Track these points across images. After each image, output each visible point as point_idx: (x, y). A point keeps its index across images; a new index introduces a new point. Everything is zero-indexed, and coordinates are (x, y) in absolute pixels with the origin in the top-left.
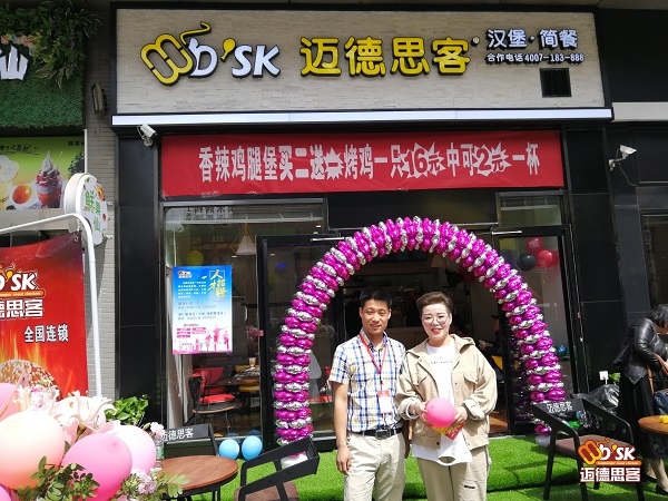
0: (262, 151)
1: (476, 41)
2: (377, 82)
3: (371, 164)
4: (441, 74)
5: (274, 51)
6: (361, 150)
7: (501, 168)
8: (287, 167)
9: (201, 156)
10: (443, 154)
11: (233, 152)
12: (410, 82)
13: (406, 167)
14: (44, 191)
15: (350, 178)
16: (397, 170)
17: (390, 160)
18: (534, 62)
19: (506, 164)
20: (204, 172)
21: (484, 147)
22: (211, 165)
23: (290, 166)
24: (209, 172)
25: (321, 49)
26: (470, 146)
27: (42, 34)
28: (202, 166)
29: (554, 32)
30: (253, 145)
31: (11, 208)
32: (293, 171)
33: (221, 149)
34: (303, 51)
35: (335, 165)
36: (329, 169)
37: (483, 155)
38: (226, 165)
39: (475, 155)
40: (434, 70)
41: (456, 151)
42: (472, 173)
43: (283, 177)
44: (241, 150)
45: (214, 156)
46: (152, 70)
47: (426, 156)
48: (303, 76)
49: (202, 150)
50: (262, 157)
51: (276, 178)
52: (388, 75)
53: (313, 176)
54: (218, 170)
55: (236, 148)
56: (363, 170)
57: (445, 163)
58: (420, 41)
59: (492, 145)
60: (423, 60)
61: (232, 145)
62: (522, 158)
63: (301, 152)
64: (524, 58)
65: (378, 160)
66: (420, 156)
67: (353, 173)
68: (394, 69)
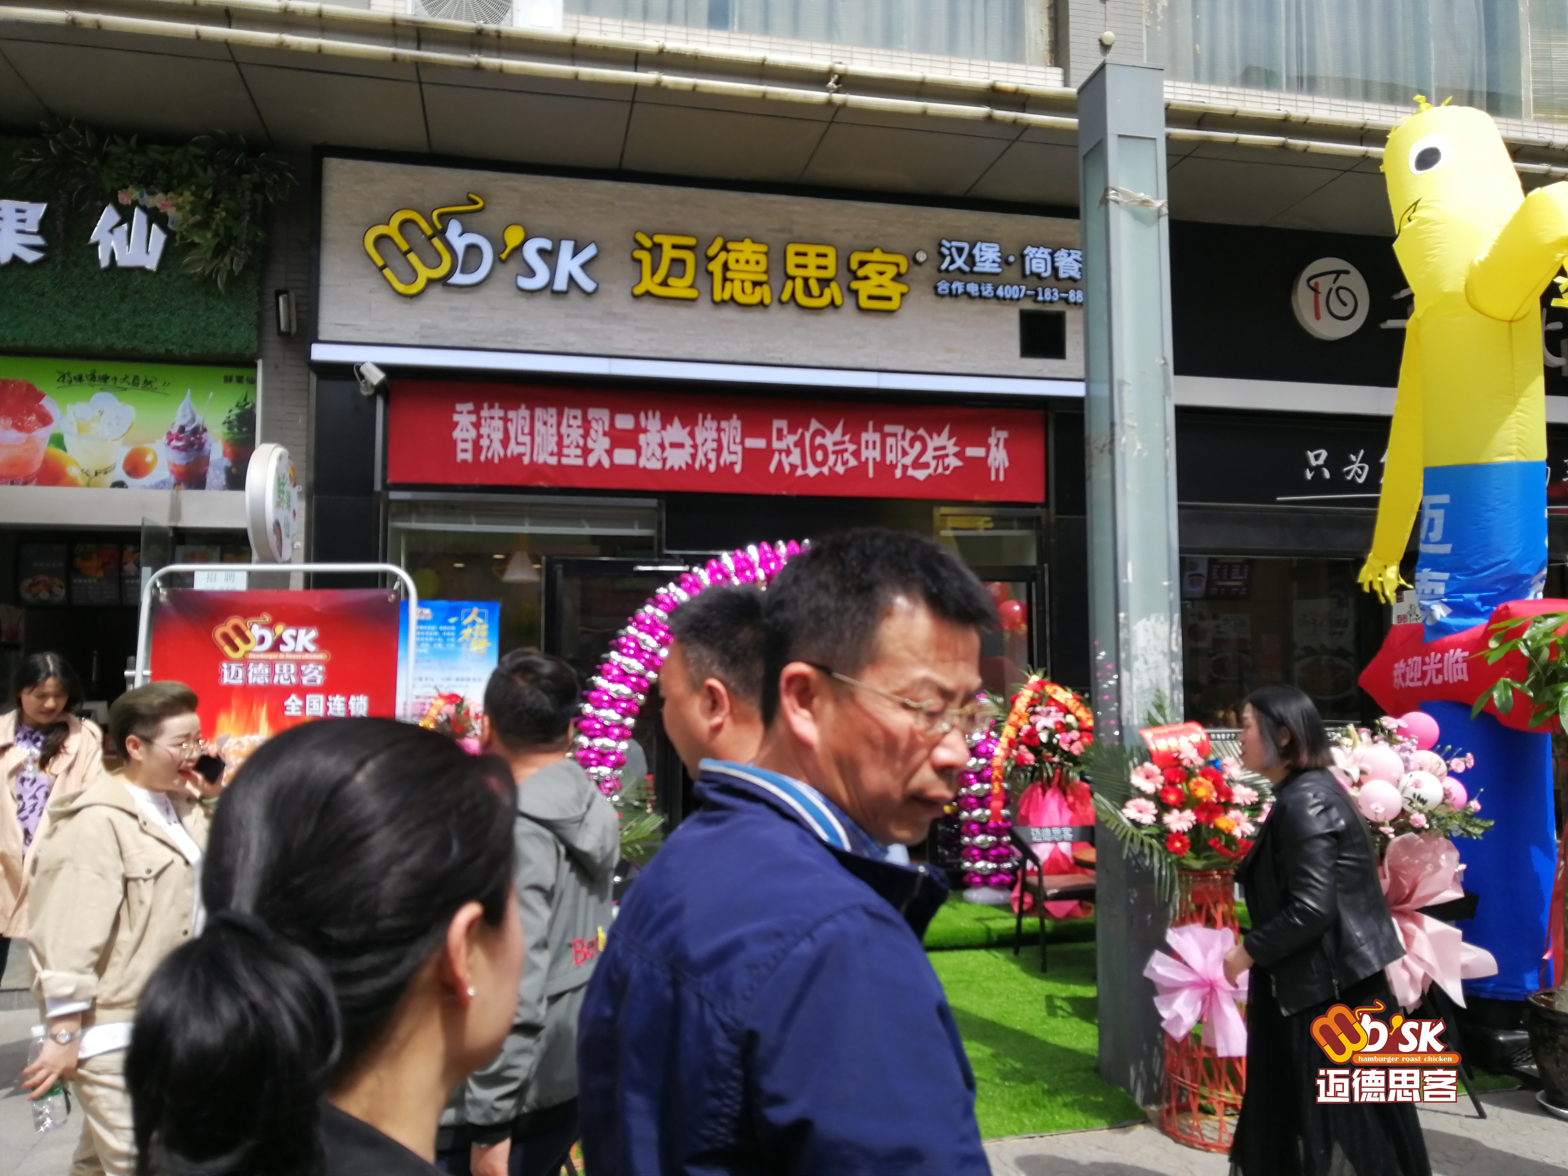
0: (560, 416)
1: (921, 257)
2: (756, 316)
3: (738, 449)
4: (859, 308)
5: (590, 252)
6: (724, 424)
7: (946, 468)
8: (600, 444)
9: (456, 417)
10: (856, 440)
11: (511, 414)
12: (810, 320)
13: (795, 458)
14: (179, 459)
15: (704, 469)
16: (780, 462)
17: (769, 443)
18: (1011, 299)
19: (954, 462)
20: (461, 446)
21: (921, 432)
22: (473, 434)
23: (606, 443)
24: (469, 446)
25: (668, 254)
26: (899, 429)
27: (193, 194)
28: (457, 434)
29: (1047, 251)
30: (545, 405)
31: (120, 484)
32: (610, 453)
33: (491, 407)
34: (639, 254)
35: (681, 446)
36: (670, 452)
37: (918, 446)
38: (498, 436)
39: (906, 444)
40: (850, 302)
41: (877, 437)
42: (898, 473)
43: (592, 461)
44: (524, 412)
45: (479, 418)
46: (381, 269)
47: (829, 440)
48: (636, 297)
49: (459, 407)
50: (559, 424)
51: (580, 462)
52: (775, 306)
53: (643, 463)
54: (484, 442)
55: (516, 408)
56: (726, 458)
57: (856, 454)
58: (831, 252)
59: (935, 429)
60: (833, 285)
61: (509, 402)
62: (979, 452)
63: (625, 422)
64: (995, 290)
65: (751, 443)
66: (818, 440)
67: (709, 461)
68: (786, 296)
